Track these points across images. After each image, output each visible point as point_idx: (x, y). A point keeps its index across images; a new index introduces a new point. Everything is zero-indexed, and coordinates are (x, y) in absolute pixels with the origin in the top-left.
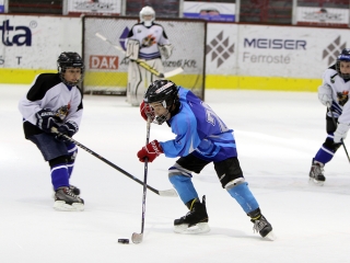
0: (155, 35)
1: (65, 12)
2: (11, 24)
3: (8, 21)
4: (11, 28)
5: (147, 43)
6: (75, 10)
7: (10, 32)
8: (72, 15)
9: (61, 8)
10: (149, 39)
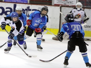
0: (81, 14)
1: (53, 4)
2: (30, 8)
3: (29, 7)
4: (30, 10)
6: (57, 4)
7: (30, 11)
8: (56, 5)
9: (51, 2)
10: (78, 15)
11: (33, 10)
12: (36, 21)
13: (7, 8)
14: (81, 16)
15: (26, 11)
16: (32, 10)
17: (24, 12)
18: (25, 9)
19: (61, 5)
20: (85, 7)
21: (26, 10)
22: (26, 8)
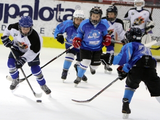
0: (143, 17)
3: (60, 5)
5: (137, 22)
8: (105, 2)
10: (139, 20)
11: (67, 10)
12: (88, 37)
13: (23, 7)
14: (144, 20)
15: (55, 12)
16: (65, 10)
17: (52, 13)
18: (53, 9)
19: (114, 2)
20: (154, 5)
21: (55, 9)
22: (56, 7)
